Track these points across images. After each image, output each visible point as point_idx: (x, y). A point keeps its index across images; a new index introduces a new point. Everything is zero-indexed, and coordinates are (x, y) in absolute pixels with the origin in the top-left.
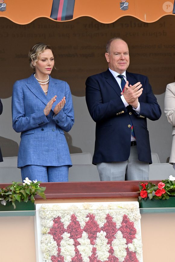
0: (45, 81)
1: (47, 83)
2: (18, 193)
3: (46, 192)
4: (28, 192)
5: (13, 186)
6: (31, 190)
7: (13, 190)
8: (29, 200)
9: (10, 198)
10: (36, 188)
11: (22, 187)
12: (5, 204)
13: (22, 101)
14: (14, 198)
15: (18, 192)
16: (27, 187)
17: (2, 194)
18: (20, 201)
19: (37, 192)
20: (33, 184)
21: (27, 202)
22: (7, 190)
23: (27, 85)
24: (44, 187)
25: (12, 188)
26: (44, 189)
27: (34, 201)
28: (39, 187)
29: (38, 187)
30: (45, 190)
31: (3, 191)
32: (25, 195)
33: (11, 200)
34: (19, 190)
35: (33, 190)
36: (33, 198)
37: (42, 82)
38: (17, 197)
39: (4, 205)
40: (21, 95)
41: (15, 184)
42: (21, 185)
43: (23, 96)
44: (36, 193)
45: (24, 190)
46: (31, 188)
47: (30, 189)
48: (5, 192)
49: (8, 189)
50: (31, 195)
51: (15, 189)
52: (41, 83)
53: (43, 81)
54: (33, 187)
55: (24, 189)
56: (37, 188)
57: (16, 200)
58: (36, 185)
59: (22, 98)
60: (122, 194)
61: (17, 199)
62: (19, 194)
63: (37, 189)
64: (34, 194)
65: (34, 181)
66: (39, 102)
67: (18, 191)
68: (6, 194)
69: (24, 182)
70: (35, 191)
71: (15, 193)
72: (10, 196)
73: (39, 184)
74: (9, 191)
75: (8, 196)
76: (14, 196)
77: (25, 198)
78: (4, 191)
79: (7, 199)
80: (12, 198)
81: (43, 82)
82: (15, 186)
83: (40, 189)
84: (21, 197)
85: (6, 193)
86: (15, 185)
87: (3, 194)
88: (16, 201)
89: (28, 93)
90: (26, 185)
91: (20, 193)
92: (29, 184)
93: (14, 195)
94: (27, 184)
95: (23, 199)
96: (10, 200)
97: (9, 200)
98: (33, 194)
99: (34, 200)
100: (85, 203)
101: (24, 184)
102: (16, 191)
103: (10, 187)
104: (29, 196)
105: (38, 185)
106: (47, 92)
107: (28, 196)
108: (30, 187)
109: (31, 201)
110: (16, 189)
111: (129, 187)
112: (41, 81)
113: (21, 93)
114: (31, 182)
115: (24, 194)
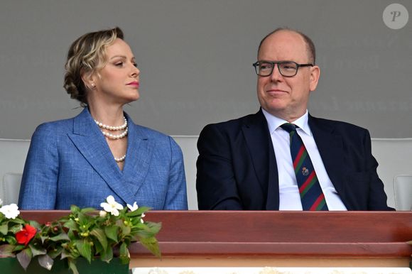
0: (117, 128)
1: (121, 136)
2: (84, 238)
3: (160, 236)
4: (113, 236)
5: (73, 218)
6: (120, 230)
7: (71, 230)
8: (116, 256)
9: (63, 250)
10: (134, 225)
11: (98, 222)
12: (49, 267)
13: (52, 179)
14: (75, 251)
15: (86, 234)
16: (111, 221)
17: (43, 239)
18: (89, 259)
19: (138, 237)
20: (127, 214)
21: (108, 261)
22: (56, 229)
23: (73, 136)
24: (157, 222)
25: (69, 224)
26: (156, 227)
27: (129, 259)
28: (142, 221)
29: (139, 222)
30: (160, 231)
31: (44, 230)
32: (104, 244)
33: (67, 256)
34: (90, 229)
35: (127, 231)
36: (125, 251)
37: (109, 130)
38: (83, 248)
39: (46, 269)
40: (51, 164)
41: (79, 213)
42: (95, 216)
43: (57, 165)
44: (134, 238)
45: (101, 231)
46: (120, 225)
47: (119, 228)
48: (50, 234)
49: (59, 225)
50: (121, 243)
51: (78, 226)
52: (108, 134)
53: (111, 128)
54: (125, 222)
55: (103, 227)
56: (139, 226)
57: (81, 256)
58: (135, 216)
59: (53, 171)
60: (368, 246)
61: (83, 254)
62: (89, 241)
63: (138, 229)
64: (129, 242)
65: (129, 206)
66: (101, 187)
67: (86, 231)
68: (54, 239)
69: (103, 209)
70: (133, 234)
71: (76, 236)
72: (64, 245)
73: (143, 216)
74: (62, 231)
75: (59, 243)
76: (74, 244)
77: (103, 250)
78: (48, 229)
79: (56, 252)
80: (68, 251)
81: (112, 130)
82: (77, 219)
83: (145, 227)
84: (94, 248)
85: (55, 235)
86: (77, 215)
87: (45, 240)
88: (81, 260)
89: (73, 160)
90: (109, 217)
91: (92, 238)
92: (117, 214)
93: (76, 243)
94: (110, 213)
95: (99, 255)
96: (64, 256)
97: (60, 256)
98: (126, 241)
99: (129, 256)
100: (266, 267)
101: (102, 213)
102: (81, 232)
103: (63, 221)
104: (116, 246)
105: (139, 218)
106: (124, 160)
107: (112, 245)
108: (119, 223)
109: (120, 261)
110: (80, 228)
111: (387, 229)
112: (108, 127)
113: (53, 158)
114: (121, 207)
115: (102, 239)
